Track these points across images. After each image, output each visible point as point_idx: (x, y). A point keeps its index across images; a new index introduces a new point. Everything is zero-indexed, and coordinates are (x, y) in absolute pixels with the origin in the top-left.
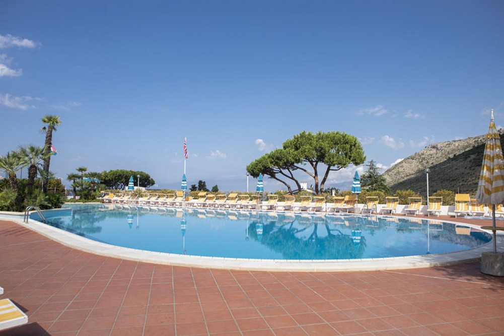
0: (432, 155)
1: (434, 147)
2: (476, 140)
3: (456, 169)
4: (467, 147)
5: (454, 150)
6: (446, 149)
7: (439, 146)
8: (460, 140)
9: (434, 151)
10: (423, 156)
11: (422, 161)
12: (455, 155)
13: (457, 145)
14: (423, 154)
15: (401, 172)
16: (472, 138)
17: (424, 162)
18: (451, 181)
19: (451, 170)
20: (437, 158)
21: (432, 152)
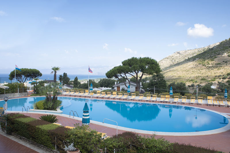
0: (177, 57)
1: (178, 53)
2: (199, 50)
3: (189, 65)
4: (194, 53)
5: (188, 55)
6: (184, 54)
7: (181, 53)
8: (191, 50)
9: (178, 55)
10: (173, 58)
11: (172, 60)
12: (188, 58)
13: (189, 52)
14: (173, 56)
15: (162, 65)
16: (197, 49)
17: (173, 60)
18: (187, 71)
19: (187, 66)
20: (180, 58)
21: (177, 56)
